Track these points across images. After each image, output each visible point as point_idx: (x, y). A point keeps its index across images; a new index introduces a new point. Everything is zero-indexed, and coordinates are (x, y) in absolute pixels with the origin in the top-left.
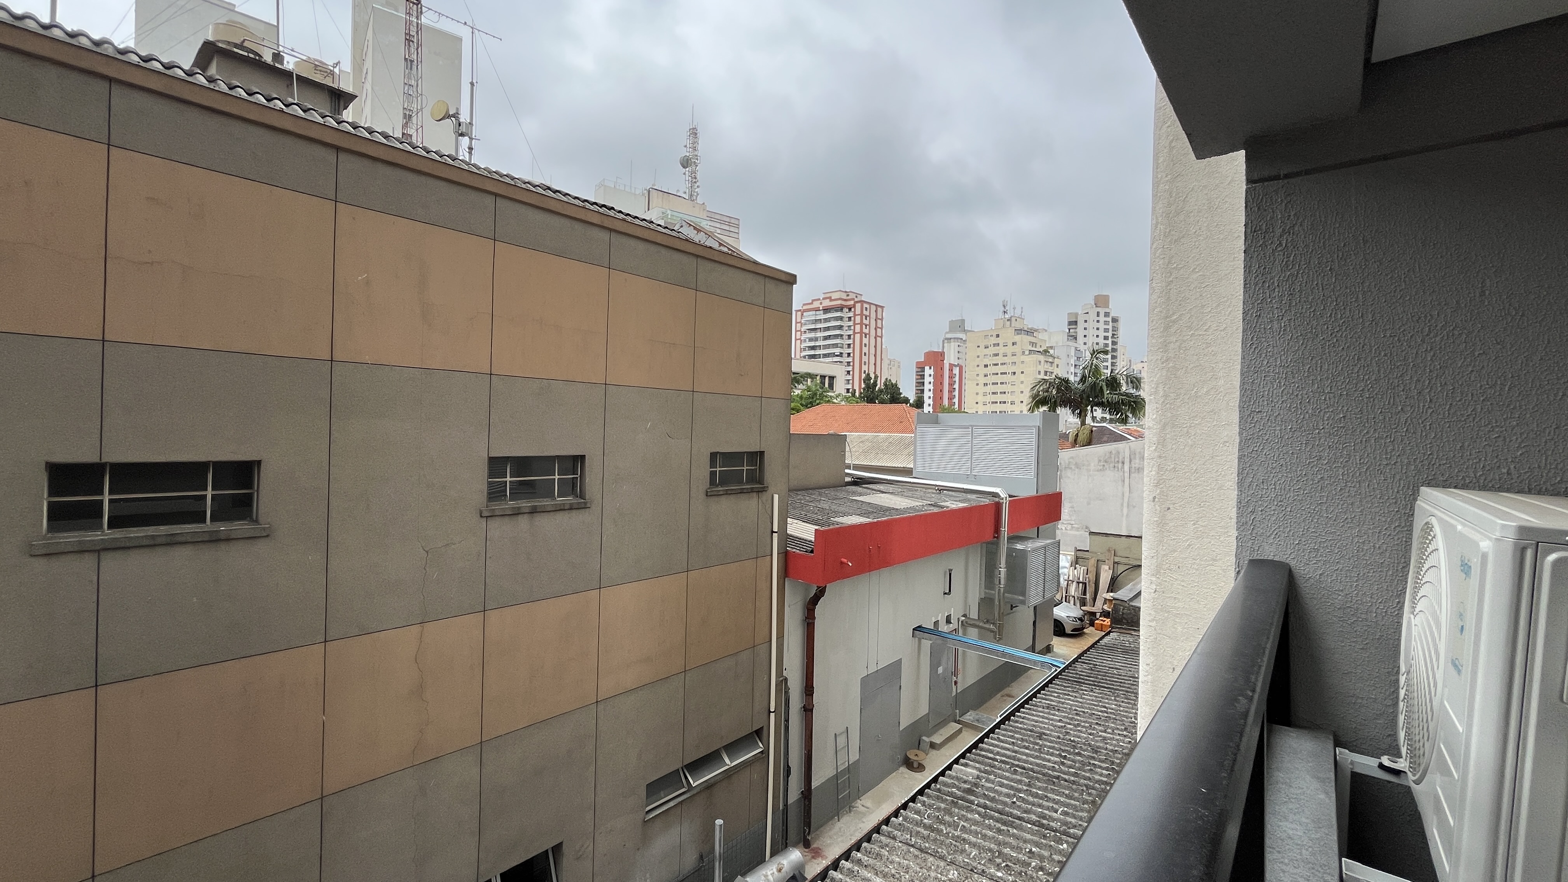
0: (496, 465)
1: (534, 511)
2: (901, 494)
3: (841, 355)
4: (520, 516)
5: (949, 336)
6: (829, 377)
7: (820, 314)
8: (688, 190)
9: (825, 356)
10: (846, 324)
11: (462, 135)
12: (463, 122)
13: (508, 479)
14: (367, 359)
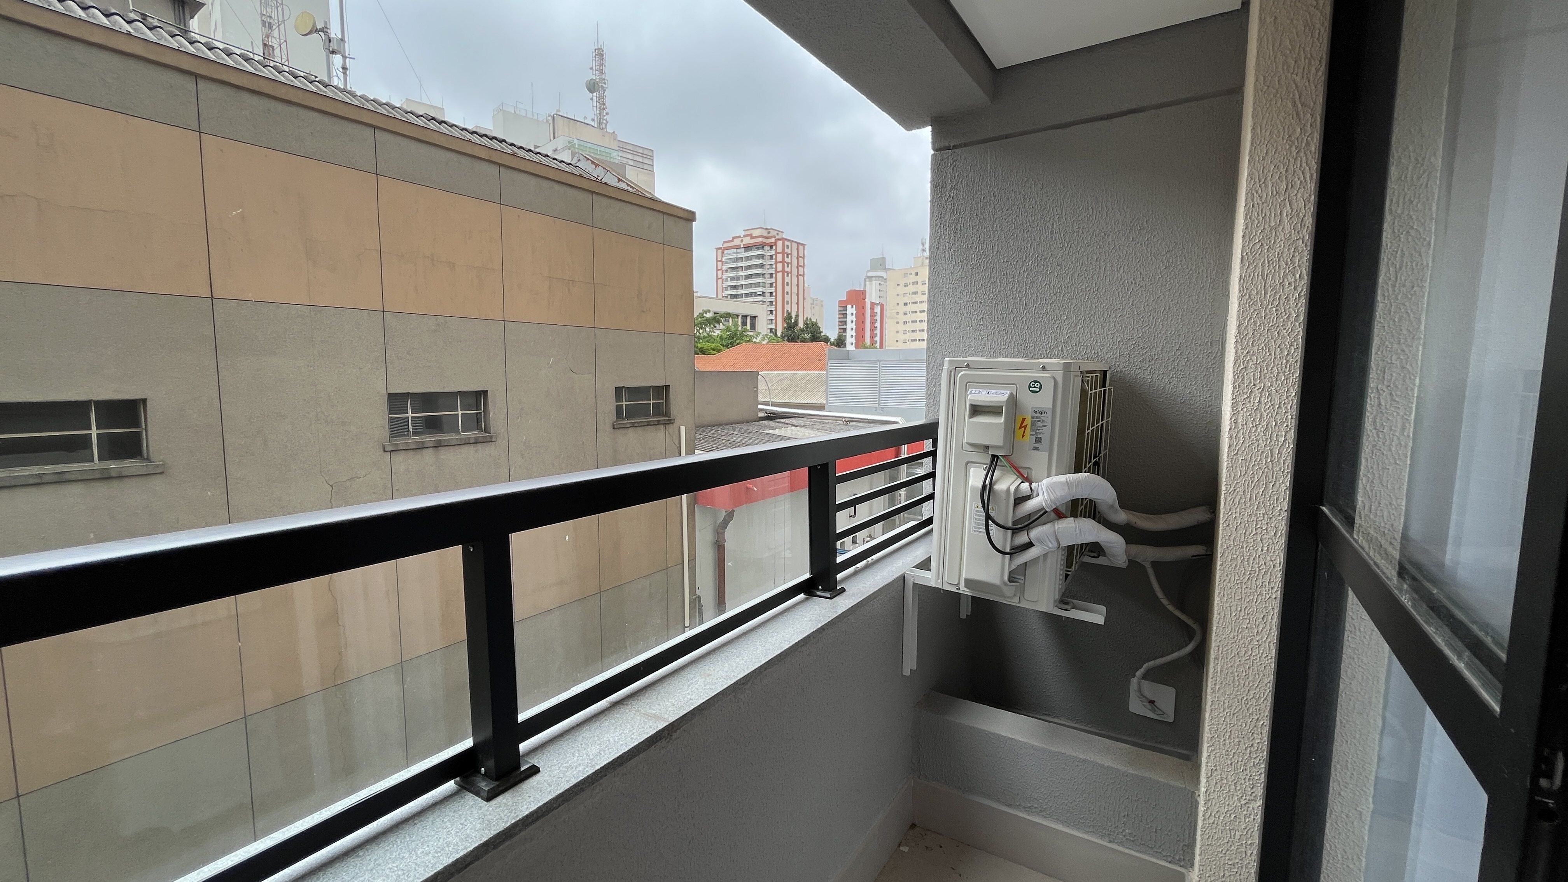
0: (396, 401)
1: (438, 445)
2: (812, 427)
3: (763, 294)
4: (424, 450)
5: (870, 274)
6: (751, 317)
7: (741, 252)
8: (596, 117)
9: (747, 295)
10: (767, 262)
11: (333, 52)
12: (333, 38)
13: (410, 415)
14: (250, 296)
